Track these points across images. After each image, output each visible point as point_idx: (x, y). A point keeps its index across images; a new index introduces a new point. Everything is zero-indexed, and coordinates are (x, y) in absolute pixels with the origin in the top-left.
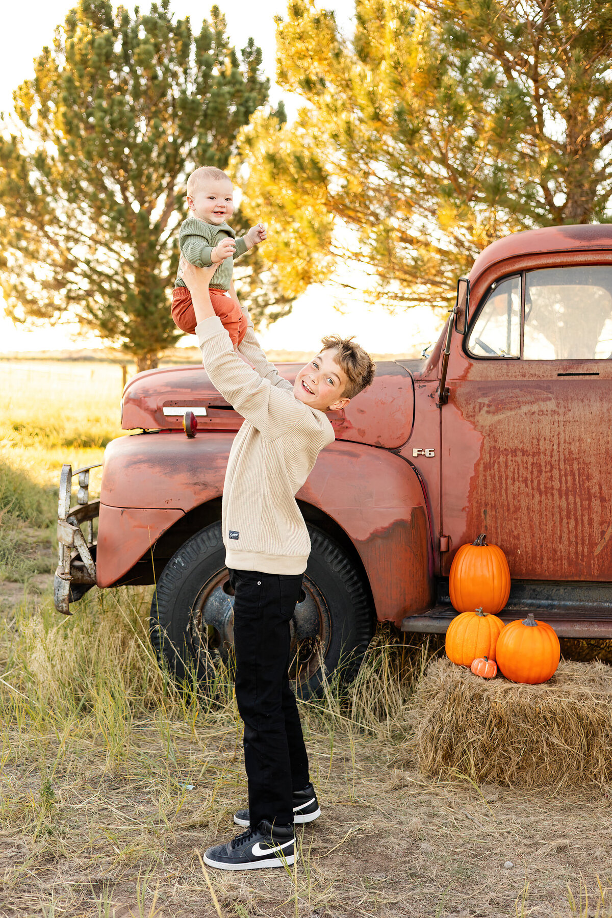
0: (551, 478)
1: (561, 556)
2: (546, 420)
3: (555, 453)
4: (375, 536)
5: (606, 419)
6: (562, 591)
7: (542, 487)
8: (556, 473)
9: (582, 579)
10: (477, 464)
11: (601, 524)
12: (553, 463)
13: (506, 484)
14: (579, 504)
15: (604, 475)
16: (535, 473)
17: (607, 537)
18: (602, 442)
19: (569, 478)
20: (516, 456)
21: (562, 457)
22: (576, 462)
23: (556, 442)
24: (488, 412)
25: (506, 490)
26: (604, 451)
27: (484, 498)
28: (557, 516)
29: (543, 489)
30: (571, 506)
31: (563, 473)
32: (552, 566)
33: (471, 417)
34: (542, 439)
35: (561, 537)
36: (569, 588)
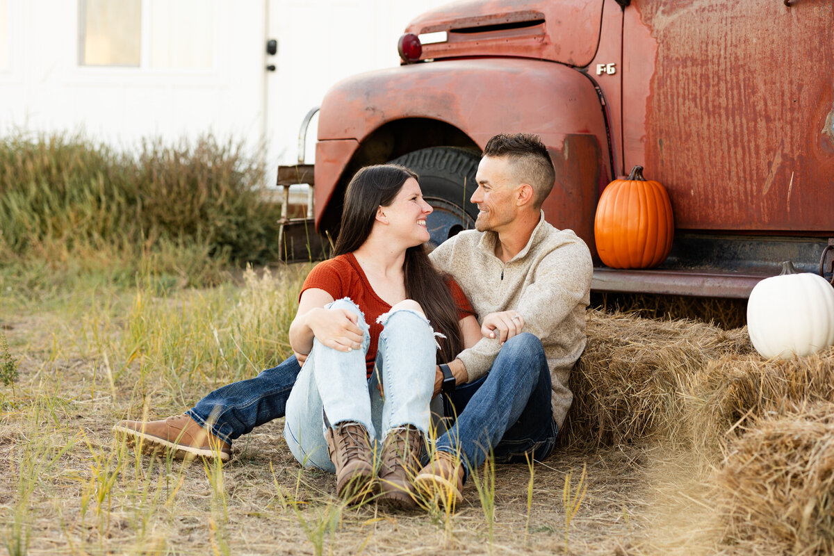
0: (718, 94)
1: (732, 197)
2: (715, 16)
3: (722, 60)
5: (772, 11)
6: (747, 248)
7: (710, 105)
8: (722, 85)
9: (754, 228)
10: (652, 81)
11: (768, 152)
12: (721, 73)
13: (678, 104)
14: (745, 126)
15: (768, 86)
16: (704, 88)
17: (774, 169)
18: (767, 42)
19: (735, 92)
20: (686, 67)
21: (728, 64)
22: (742, 71)
23: (723, 46)
24: (663, 12)
25: (678, 112)
26: (768, 53)
27: (658, 123)
28: (725, 144)
29: (711, 109)
30: (738, 130)
31: (729, 85)
32: (723, 210)
33: (648, 22)
34: (710, 42)
35: (730, 172)
36: (755, 243)
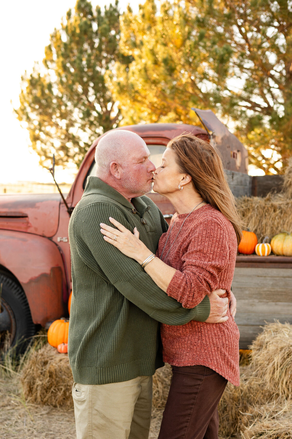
4: (31, 281)
